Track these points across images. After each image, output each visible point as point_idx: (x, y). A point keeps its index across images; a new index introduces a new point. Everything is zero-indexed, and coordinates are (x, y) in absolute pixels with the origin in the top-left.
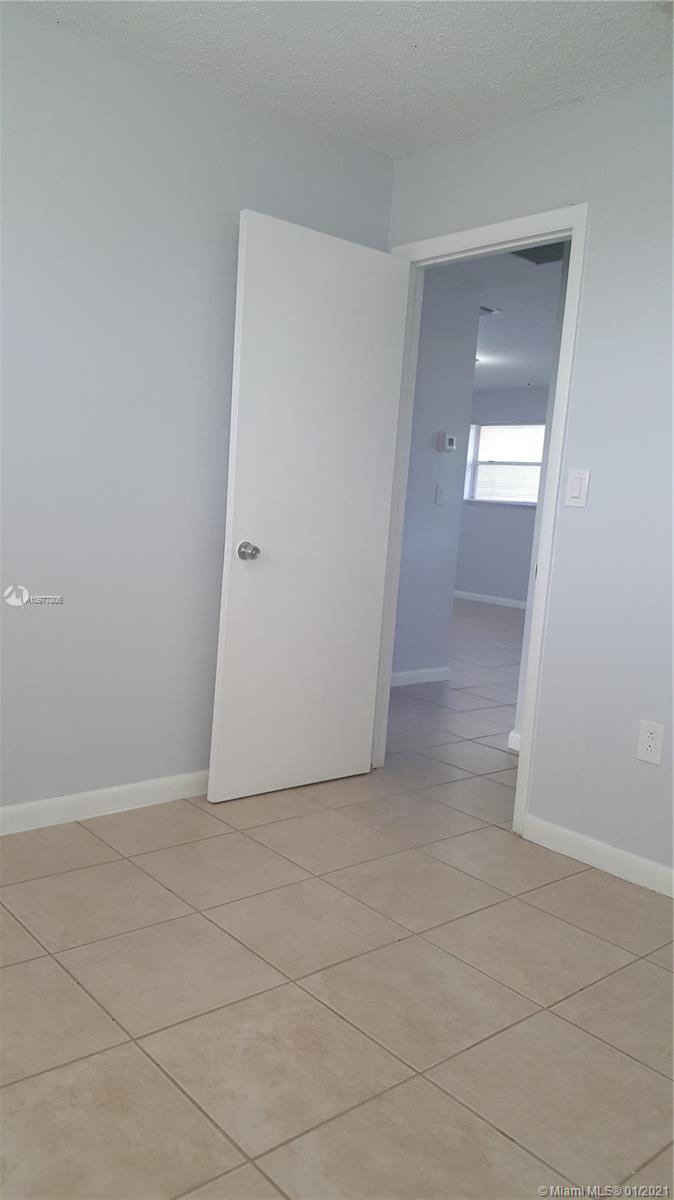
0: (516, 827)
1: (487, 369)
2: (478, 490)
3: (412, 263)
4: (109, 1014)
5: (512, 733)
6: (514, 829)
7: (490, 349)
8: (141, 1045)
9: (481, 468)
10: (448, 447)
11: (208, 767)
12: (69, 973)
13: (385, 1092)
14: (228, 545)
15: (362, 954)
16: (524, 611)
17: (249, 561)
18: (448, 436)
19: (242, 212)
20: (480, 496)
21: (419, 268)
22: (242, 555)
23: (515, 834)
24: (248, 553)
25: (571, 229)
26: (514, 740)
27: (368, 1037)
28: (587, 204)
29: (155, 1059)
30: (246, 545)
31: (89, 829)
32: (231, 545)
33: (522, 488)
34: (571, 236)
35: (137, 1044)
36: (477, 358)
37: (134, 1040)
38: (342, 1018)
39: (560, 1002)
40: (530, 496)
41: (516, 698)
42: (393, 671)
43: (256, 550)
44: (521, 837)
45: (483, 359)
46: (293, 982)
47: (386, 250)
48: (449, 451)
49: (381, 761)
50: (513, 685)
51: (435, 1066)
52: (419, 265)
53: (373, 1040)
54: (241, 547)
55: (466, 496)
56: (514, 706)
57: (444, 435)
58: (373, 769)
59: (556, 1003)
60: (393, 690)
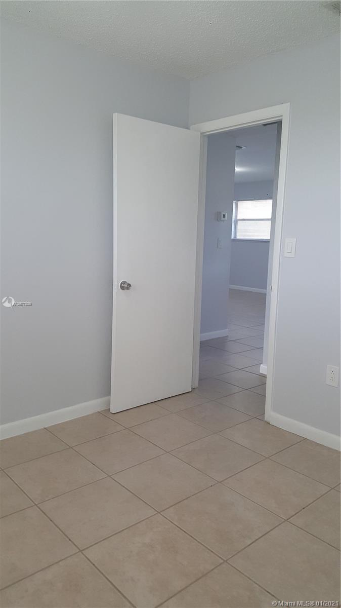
0: (267, 418)
1: (240, 174)
2: (238, 233)
3: (201, 133)
4: (67, 537)
5: (261, 365)
6: (265, 419)
7: (242, 164)
8: (84, 553)
9: (239, 222)
10: (222, 219)
11: (109, 394)
12: (46, 515)
13: (209, 572)
14: (115, 283)
15: (193, 496)
16: (266, 294)
17: (126, 291)
18: (223, 213)
19: (114, 114)
20: (238, 237)
21: (206, 135)
22: (122, 288)
23: (266, 421)
24: (125, 286)
25: (282, 116)
26: (263, 369)
27: (199, 542)
28: (289, 103)
29: (92, 561)
30: (124, 283)
31: (51, 432)
32: (116, 283)
33: (262, 232)
34: (282, 119)
35: (83, 554)
36: (236, 169)
37: (81, 551)
38: (185, 532)
39: (293, 516)
40: (266, 236)
41: (263, 344)
42: (201, 333)
43: (130, 285)
44: (269, 423)
45: (238, 169)
46: (159, 513)
47: (188, 128)
48: (223, 221)
49: (196, 385)
50: (261, 337)
51: (232, 557)
52: (205, 134)
53: (201, 544)
54: (121, 284)
55: (232, 237)
56: (262, 348)
57: (220, 213)
58: (193, 389)
59: (292, 517)
60: (201, 343)
